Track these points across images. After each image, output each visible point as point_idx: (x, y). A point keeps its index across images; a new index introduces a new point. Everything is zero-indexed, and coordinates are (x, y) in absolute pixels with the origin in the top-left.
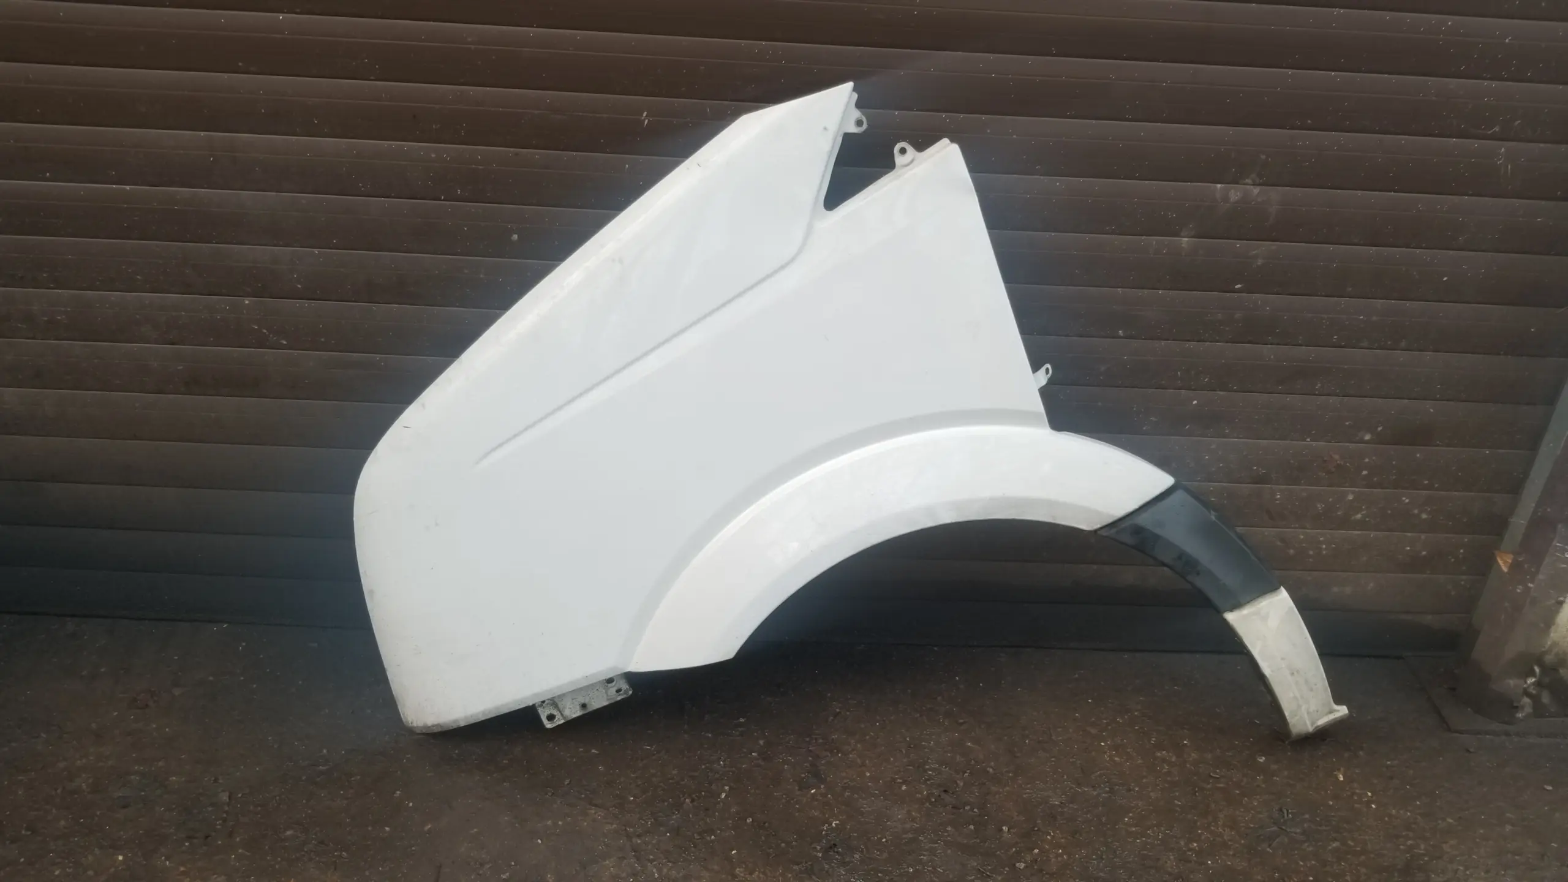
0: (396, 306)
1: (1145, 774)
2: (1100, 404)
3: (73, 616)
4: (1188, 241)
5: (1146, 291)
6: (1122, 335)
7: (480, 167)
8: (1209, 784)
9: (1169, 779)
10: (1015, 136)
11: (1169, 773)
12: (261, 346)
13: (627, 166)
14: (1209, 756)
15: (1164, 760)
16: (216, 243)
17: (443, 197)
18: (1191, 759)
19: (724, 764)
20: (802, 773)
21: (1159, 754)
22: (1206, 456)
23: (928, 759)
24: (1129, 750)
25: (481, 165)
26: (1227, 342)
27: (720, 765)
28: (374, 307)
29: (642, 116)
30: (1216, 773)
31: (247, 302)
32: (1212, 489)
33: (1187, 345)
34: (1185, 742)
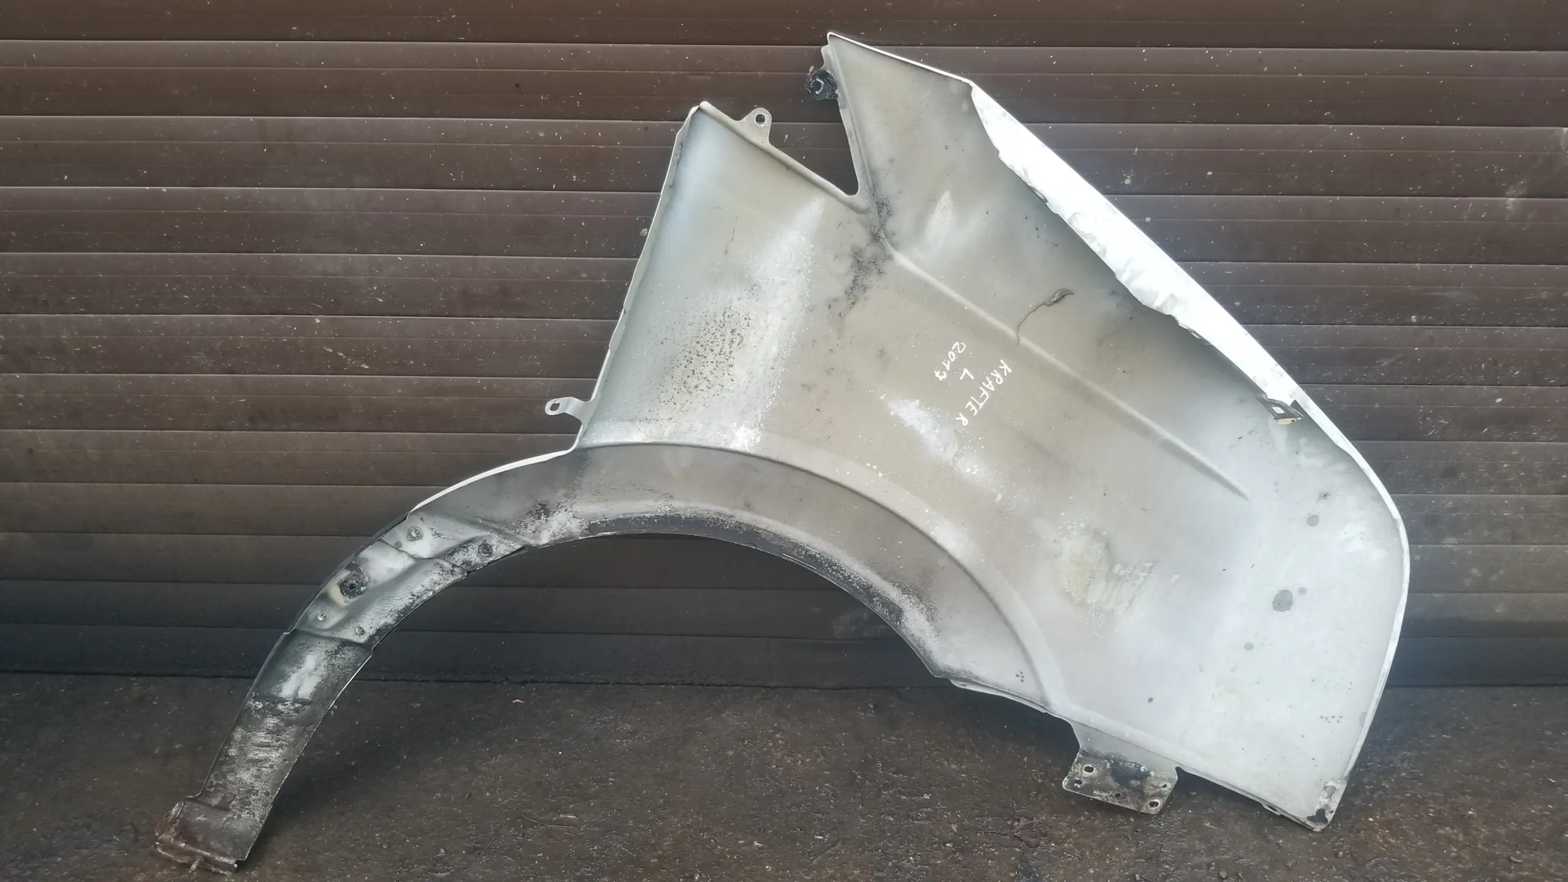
0: (500, 319)
1: (1429, 860)
2: (1377, 406)
3: (138, 675)
4: (1514, 203)
5: (1452, 266)
6: (1415, 321)
7: (601, 147)
8: (1510, 872)
9: (1460, 866)
10: (1300, 75)
11: (1458, 858)
12: (336, 371)
13: (787, 136)
14: (1502, 831)
15: (1449, 841)
16: (277, 252)
17: (554, 186)
18: (1481, 837)
19: (915, 860)
20: (1011, 871)
21: (1441, 832)
22: (1504, 464)
23: (1162, 846)
24: (1404, 827)
25: (602, 145)
26: (1549, 326)
27: (909, 861)
28: (473, 321)
29: (808, 72)
30: (1518, 857)
31: (318, 321)
32: (1506, 501)
33: (1498, 330)
34: (1470, 813)
